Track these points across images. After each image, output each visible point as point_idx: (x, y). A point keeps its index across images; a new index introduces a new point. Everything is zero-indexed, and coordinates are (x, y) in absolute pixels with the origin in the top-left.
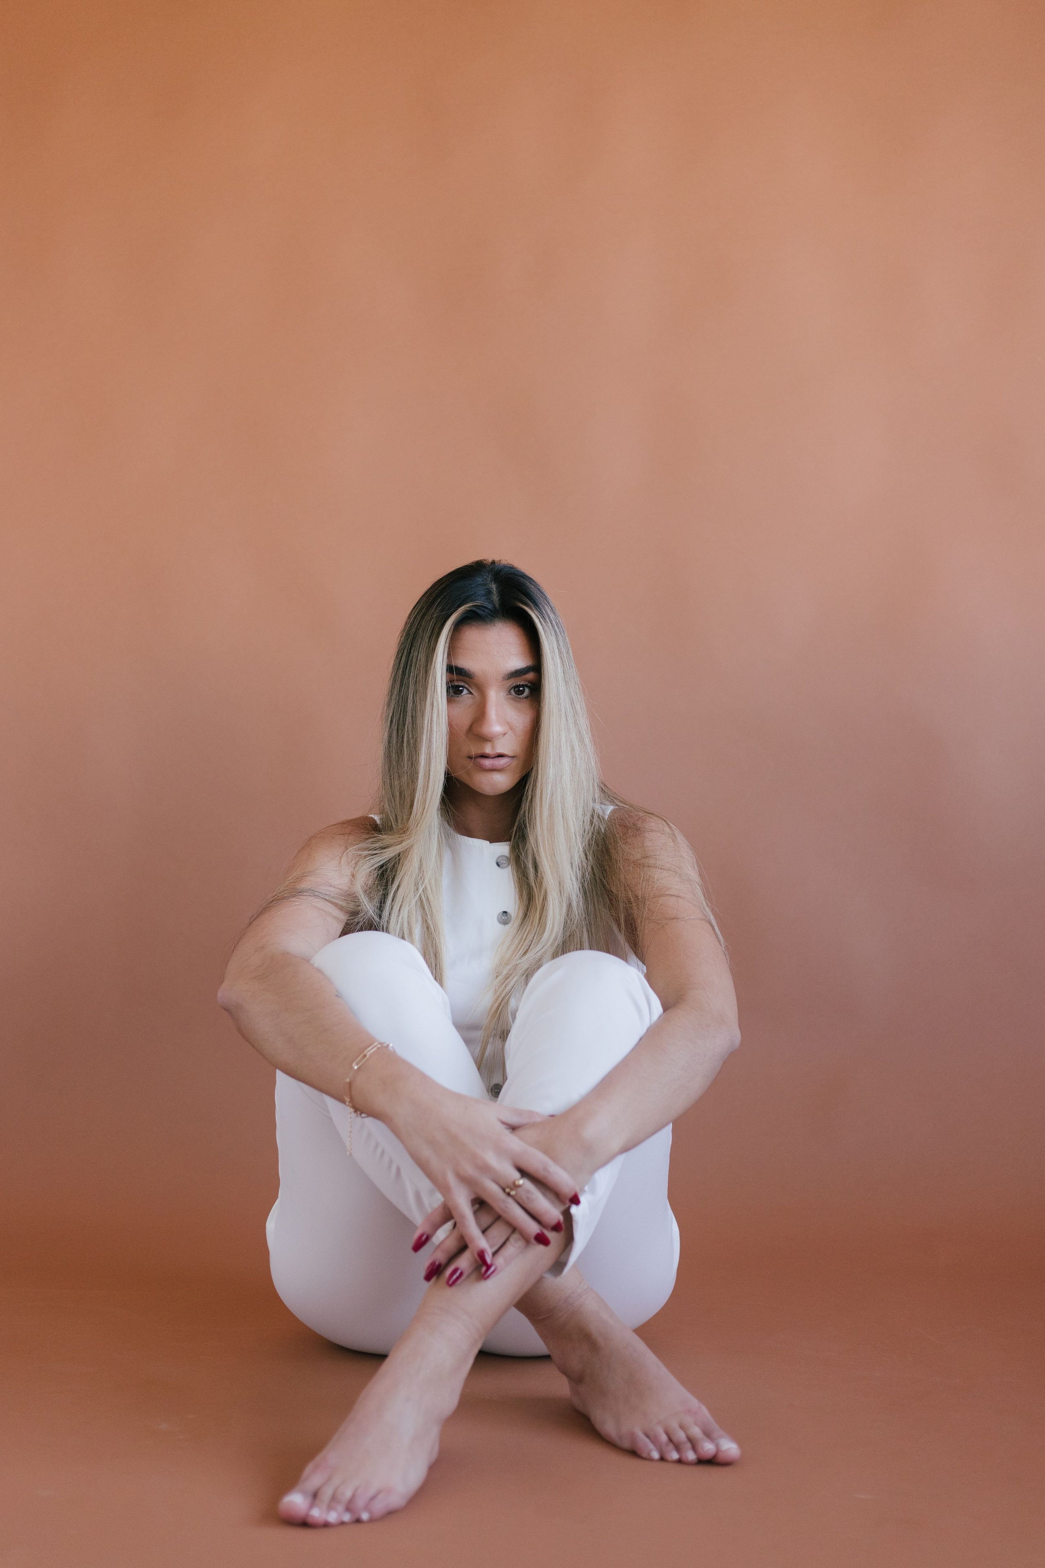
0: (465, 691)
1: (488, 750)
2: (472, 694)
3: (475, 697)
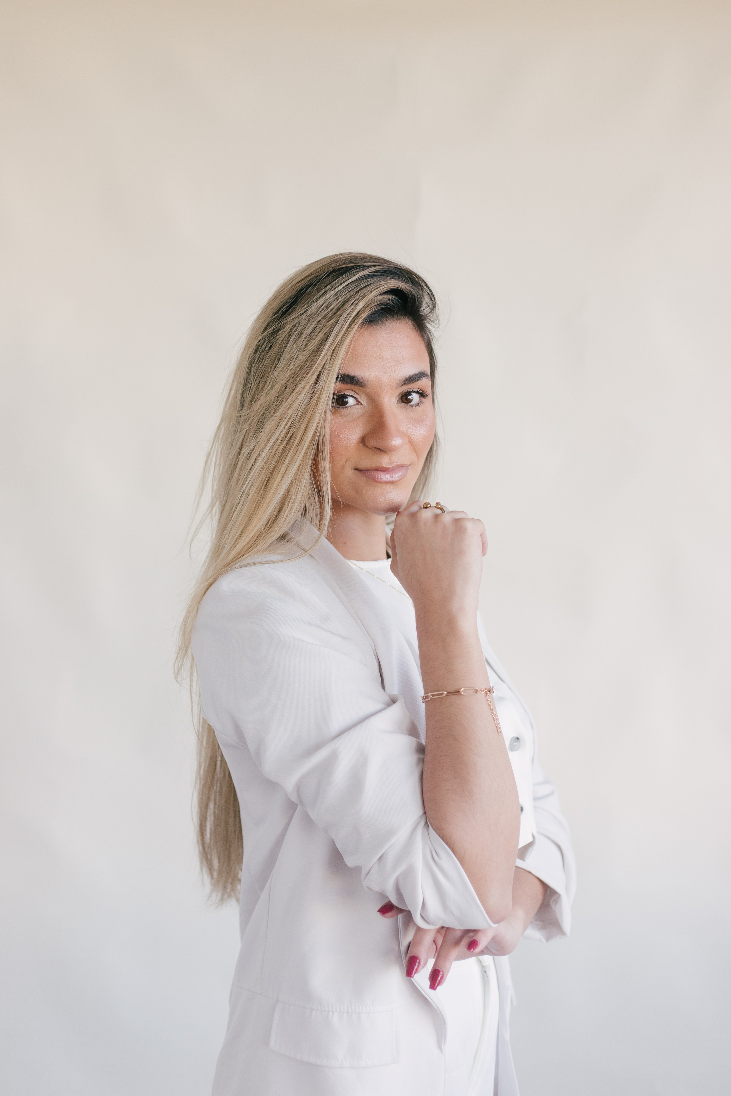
0: (351, 401)
1: (385, 461)
2: (361, 404)
3: (364, 406)
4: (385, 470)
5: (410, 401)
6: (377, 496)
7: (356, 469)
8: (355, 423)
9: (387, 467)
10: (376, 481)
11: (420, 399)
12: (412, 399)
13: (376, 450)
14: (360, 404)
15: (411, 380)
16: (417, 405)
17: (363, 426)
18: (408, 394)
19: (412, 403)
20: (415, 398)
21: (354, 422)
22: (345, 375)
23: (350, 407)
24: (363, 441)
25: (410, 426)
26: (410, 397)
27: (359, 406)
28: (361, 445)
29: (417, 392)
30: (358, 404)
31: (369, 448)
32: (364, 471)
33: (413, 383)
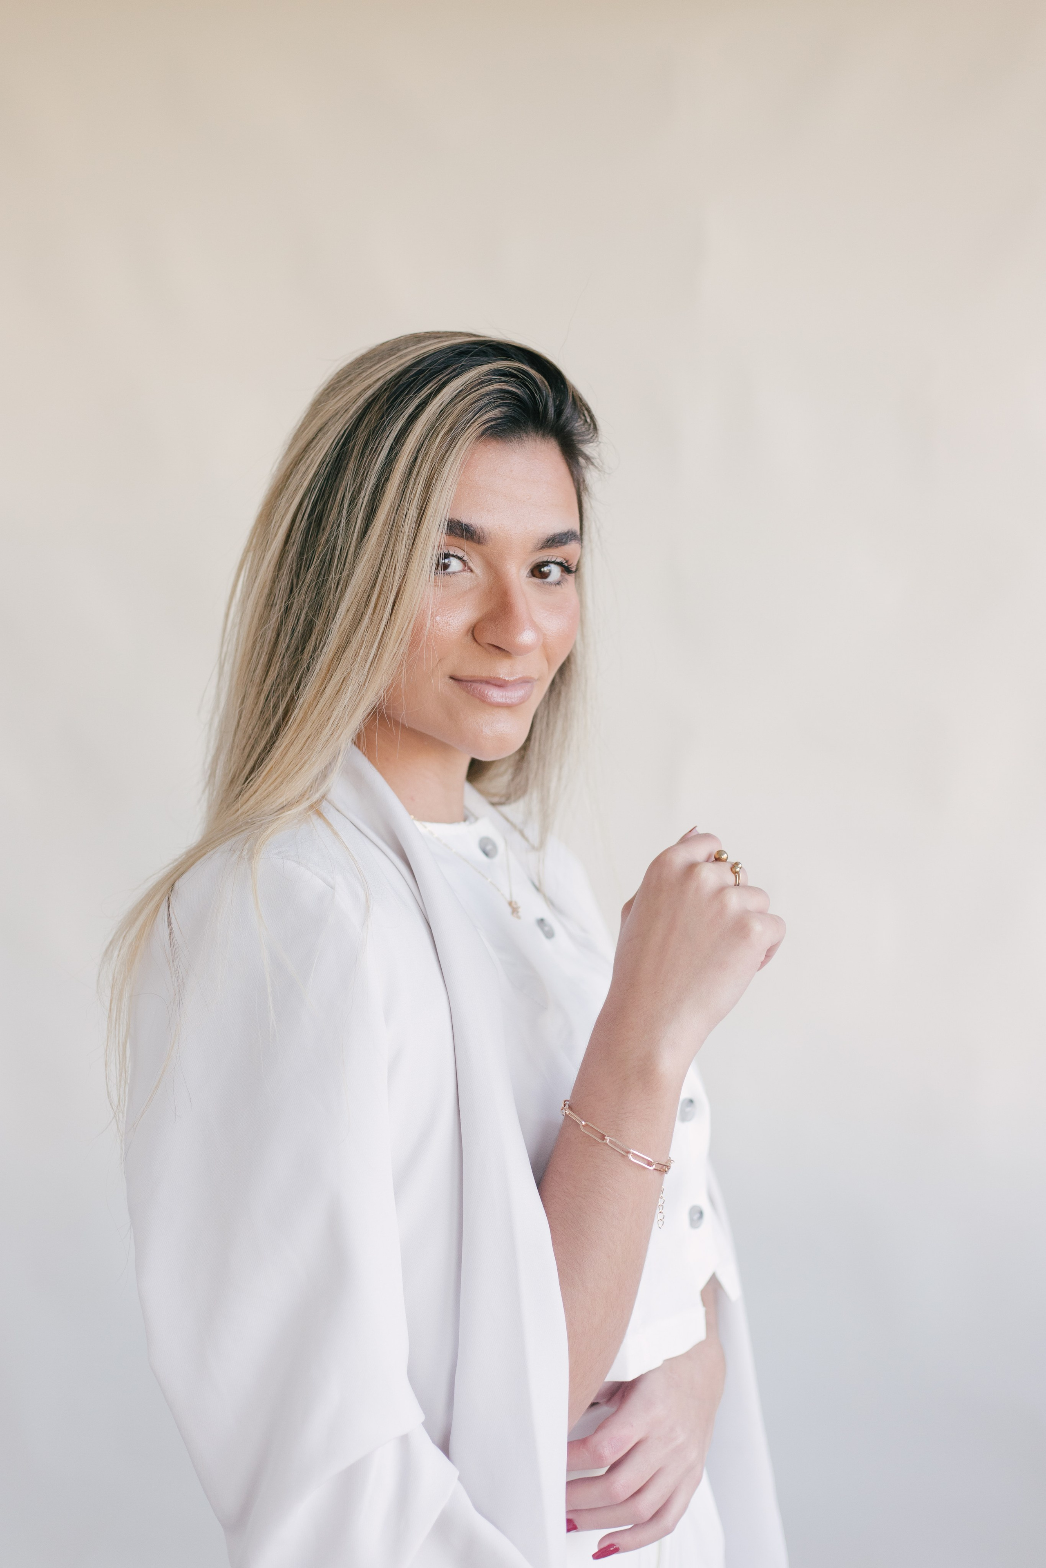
0: (454, 565)
1: (503, 669)
2: (472, 571)
3: (477, 576)
4: (501, 684)
5: (544, 576)
6: (482, 726)
7: (452, 678)
8: (461, 600)
9: (507, 679)
10: (484, 700)
11: (561, 575)
12: (548, 571)
13: (492, 649)
14: (469, 570)
15: (554, 541)
16: (558, 584)
17: (473, 607)
18: (546, 563)
19: (550, 579)
20: (555, 572)
21: (459, 599)
22: (454, 521)
23: (454, 573)
24: (474, 632)
25: (546, 615)
26: (545, 569)
27: (468, 574)
28: (469, 638)
29: (560, 564)
30: (464, 570)
31: (479, 644)
32: (464, 683)
33: (557, 547)
